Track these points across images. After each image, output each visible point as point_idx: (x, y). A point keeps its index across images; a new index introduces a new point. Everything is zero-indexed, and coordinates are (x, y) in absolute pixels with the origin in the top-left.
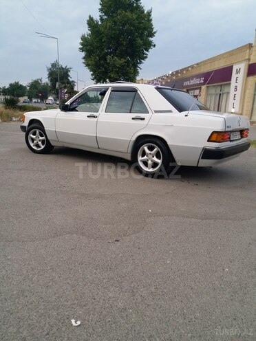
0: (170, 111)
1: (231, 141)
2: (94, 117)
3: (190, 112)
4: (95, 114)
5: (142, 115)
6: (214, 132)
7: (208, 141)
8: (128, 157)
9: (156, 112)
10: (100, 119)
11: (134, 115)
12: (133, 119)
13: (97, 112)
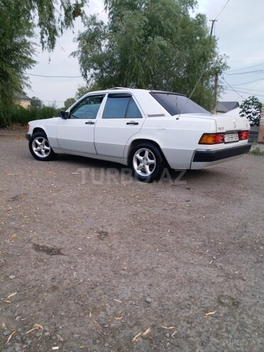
0: (163, 115)
1: (226, 143)
2: (92, 123)
3: (181, 115)
4: (93, 120)
5: (136, 120)
6: (205, 135)
7: (200, 143)
8: (125, 162)
9: (149, 116)
10: (97, 126)
11: (129, 120)
12: (128, 124)
13: (95, 118)
